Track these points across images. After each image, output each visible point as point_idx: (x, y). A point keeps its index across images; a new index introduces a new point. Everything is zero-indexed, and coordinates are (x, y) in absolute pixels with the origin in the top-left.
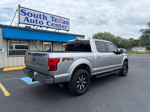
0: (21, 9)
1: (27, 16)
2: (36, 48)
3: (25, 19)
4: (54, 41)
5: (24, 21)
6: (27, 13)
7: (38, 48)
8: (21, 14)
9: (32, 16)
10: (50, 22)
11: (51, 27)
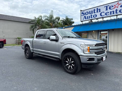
0: (82, 12)
1: (85, 15)
2: (93, 37)
3: (84, 18)
4: (110, 29)
5: (83, 19)
6: (85, 13)
7: (94, 37)
8: (82, 16)
9: (88, 14)
10: (104, 12)
11: (105, 16)
